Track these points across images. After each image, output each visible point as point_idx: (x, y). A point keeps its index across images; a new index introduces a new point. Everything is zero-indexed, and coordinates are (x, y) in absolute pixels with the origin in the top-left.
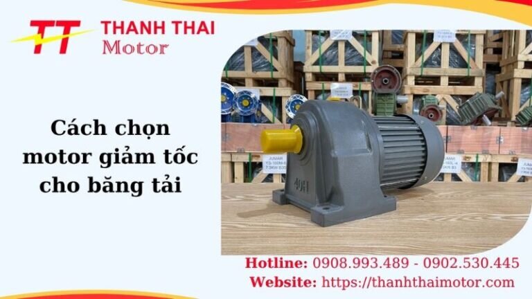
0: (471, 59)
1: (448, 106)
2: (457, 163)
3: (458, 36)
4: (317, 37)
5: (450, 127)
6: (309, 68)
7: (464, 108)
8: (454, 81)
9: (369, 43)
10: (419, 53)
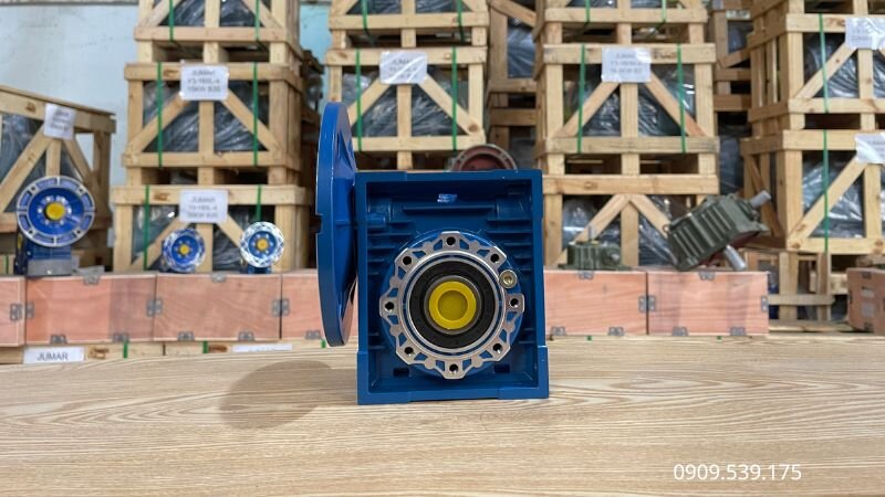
0: (687, 117)
1: (642, 218)
3: (654, 67)
4: (352, 79)
7: (680, 231)
10: (572, 104)
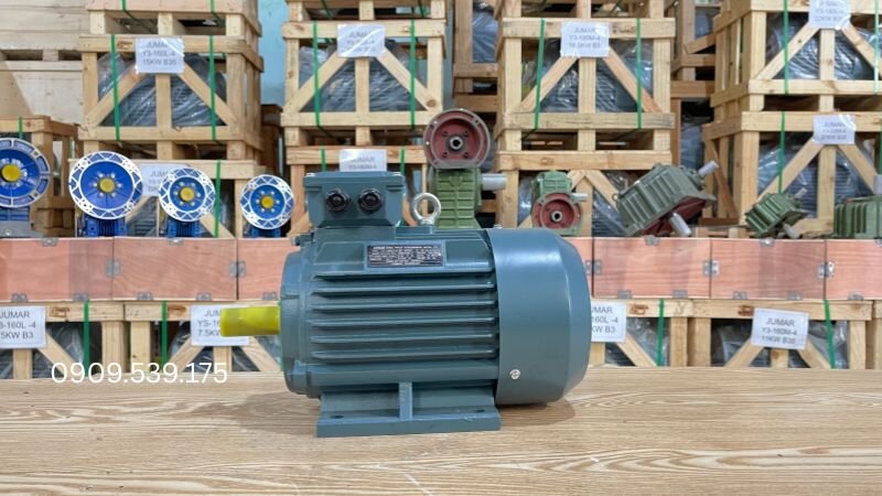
0: (644, 91)
1: (596, 195)
2: (616, 321)
3: (614, 42)
4: (310, 52)
5: (599, 240)
6: (293, 118)
7: (628, 199)
8: (606, 139)
9: (421, 62)
10: (530, 82)
